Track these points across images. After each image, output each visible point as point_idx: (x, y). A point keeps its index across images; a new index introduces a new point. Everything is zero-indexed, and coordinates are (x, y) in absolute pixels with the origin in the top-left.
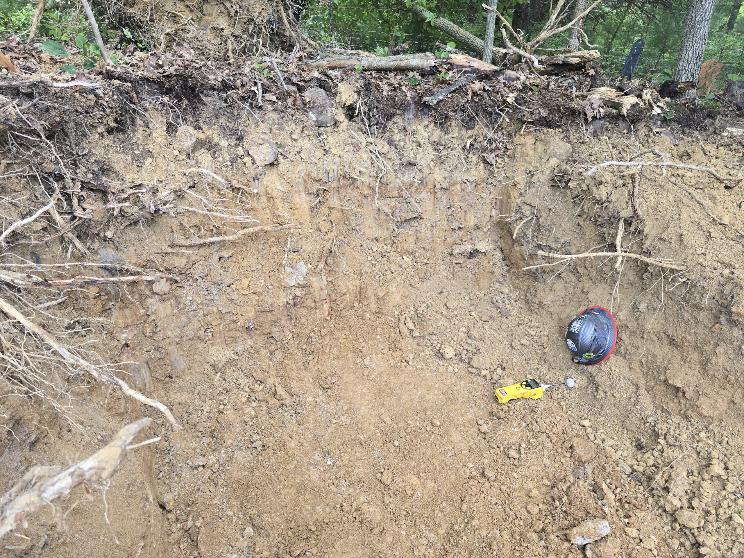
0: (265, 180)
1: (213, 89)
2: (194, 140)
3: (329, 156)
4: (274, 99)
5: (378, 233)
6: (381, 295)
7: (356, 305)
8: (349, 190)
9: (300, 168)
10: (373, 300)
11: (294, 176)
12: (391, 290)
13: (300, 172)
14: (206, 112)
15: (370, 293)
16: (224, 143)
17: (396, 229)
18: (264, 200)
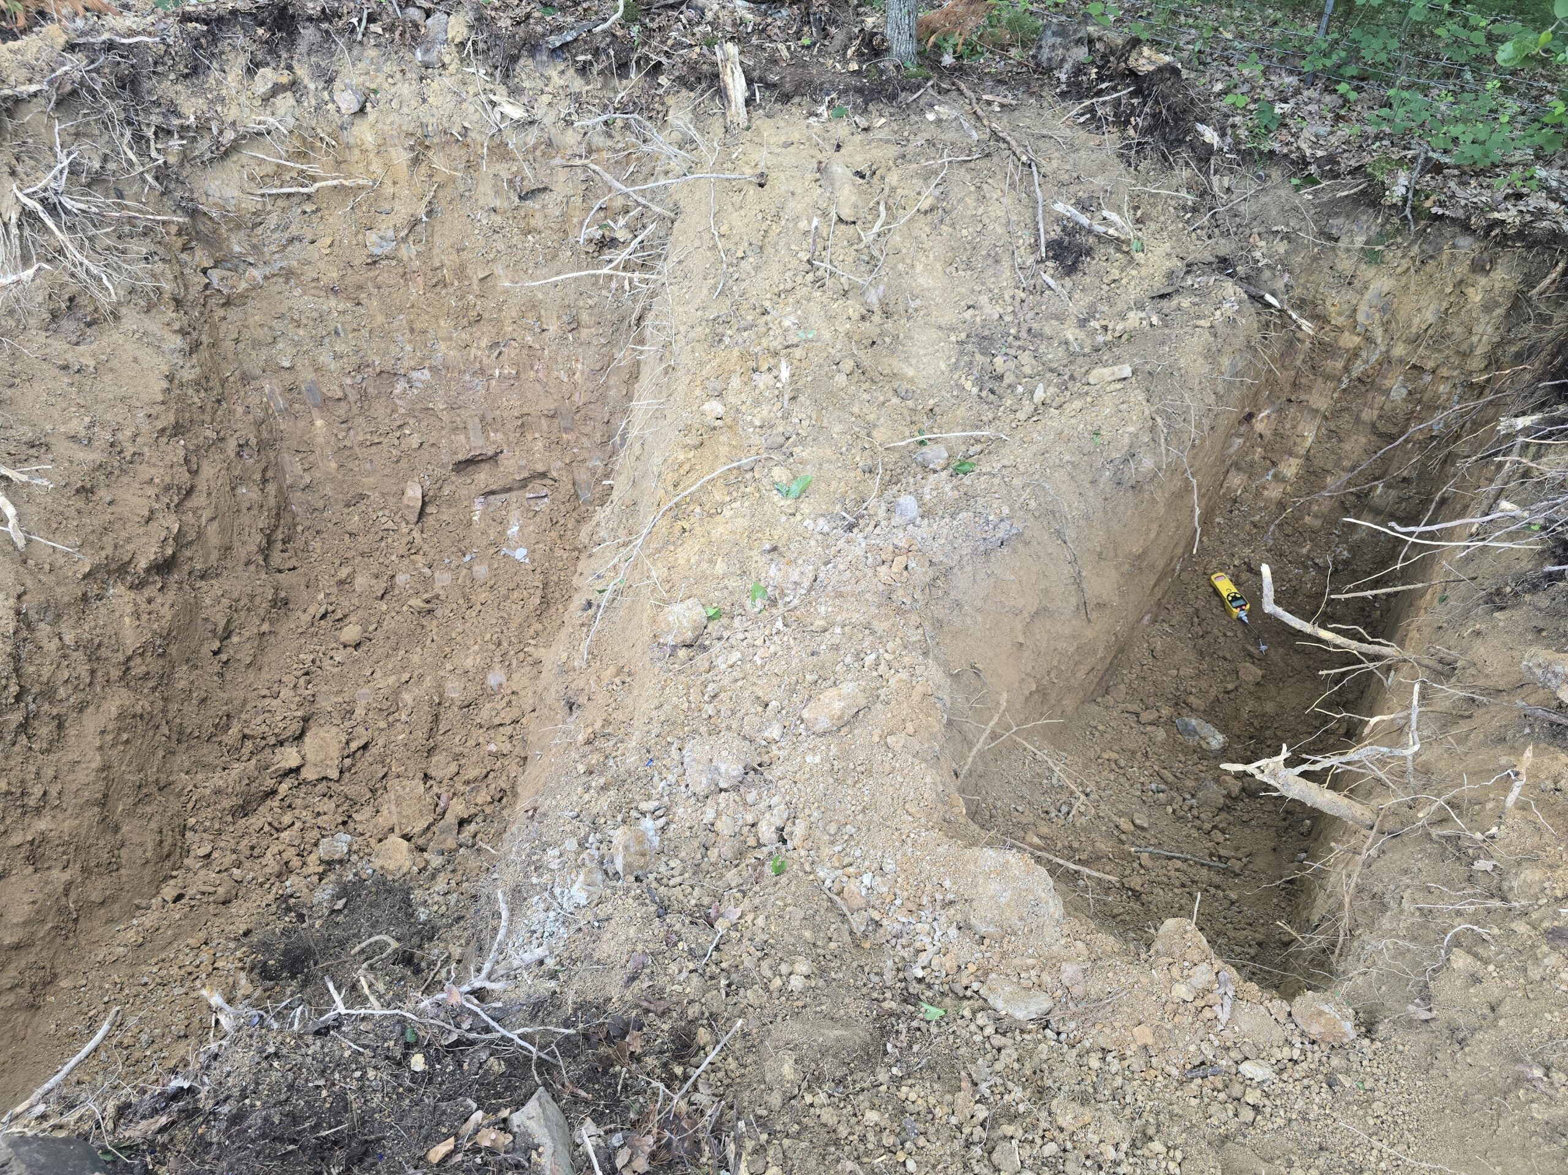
0: (356, 130)
1: (310, 19)
2: (270, 85)
3: (426, 106)
4: (380, 31)
5: (497, 203)
6: (481, 276)
7: (456, 283)
8: (455, 147)
9: (391, 119)
10: (475, 282)
11: (386, 128)
12: (496, 272)
13: (392, 123)
14: (302, 47)
15: (469, 272)
16: (312, 86)
17: (517, 200)
18: (356, 152)
